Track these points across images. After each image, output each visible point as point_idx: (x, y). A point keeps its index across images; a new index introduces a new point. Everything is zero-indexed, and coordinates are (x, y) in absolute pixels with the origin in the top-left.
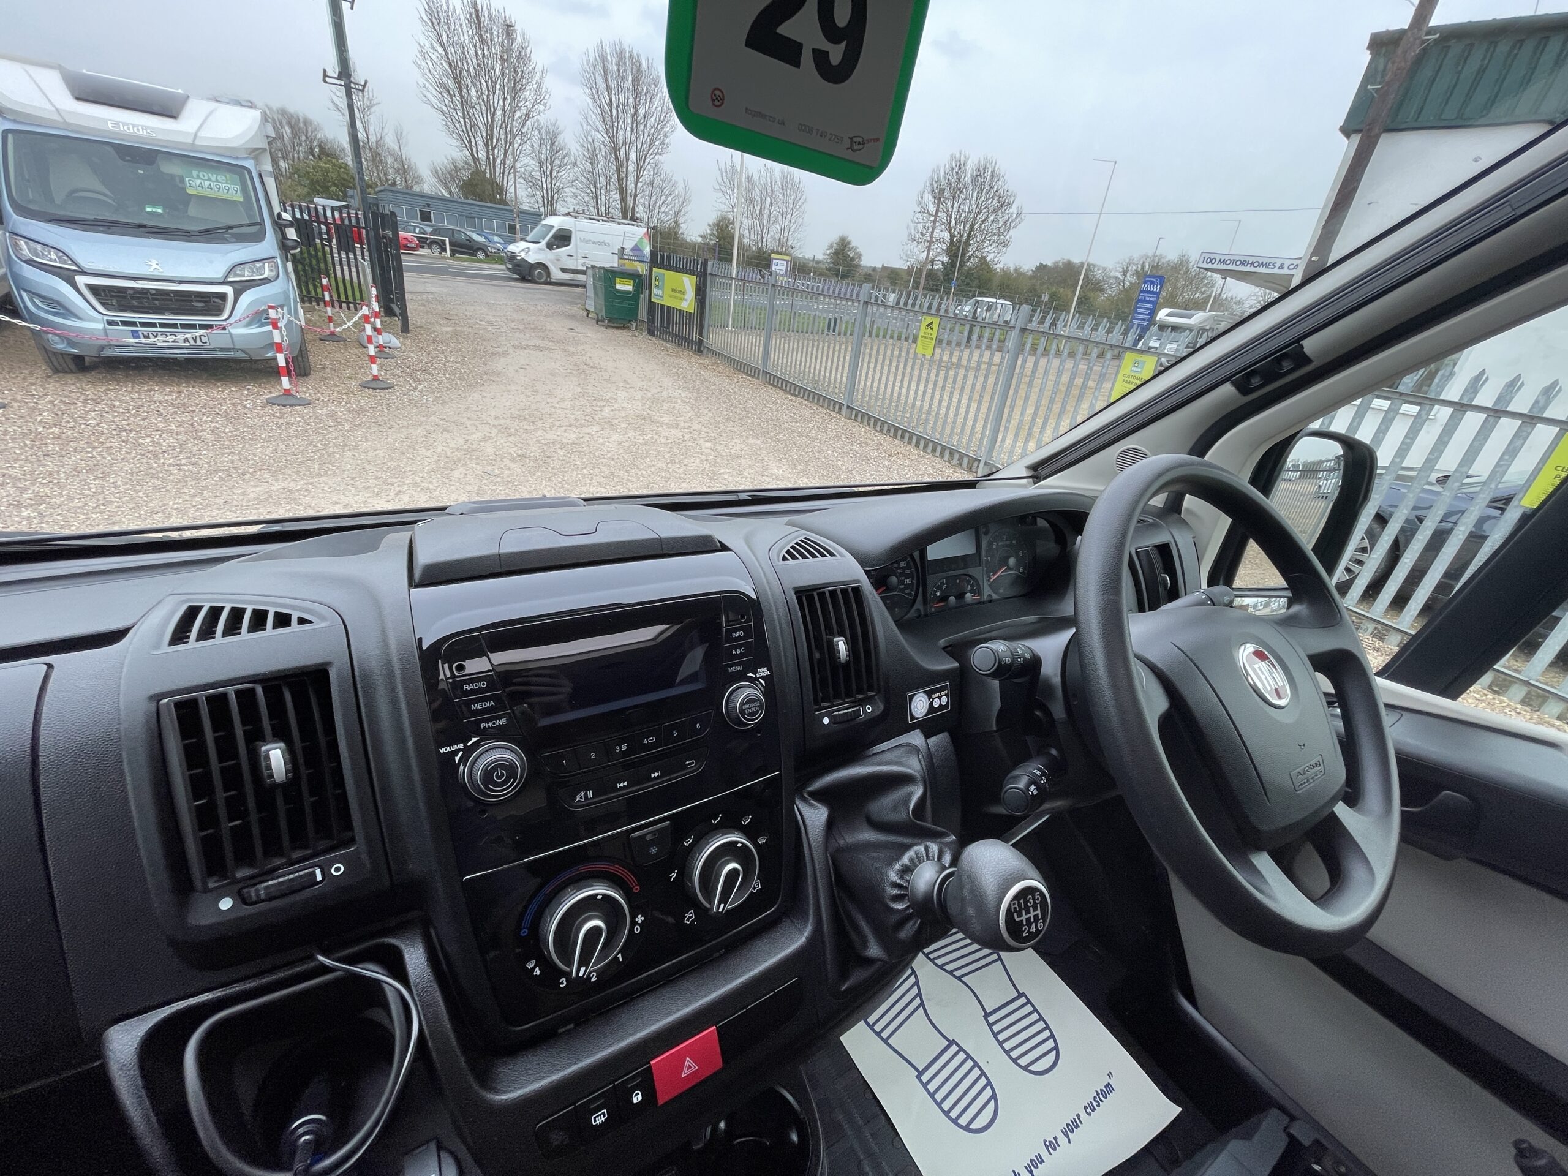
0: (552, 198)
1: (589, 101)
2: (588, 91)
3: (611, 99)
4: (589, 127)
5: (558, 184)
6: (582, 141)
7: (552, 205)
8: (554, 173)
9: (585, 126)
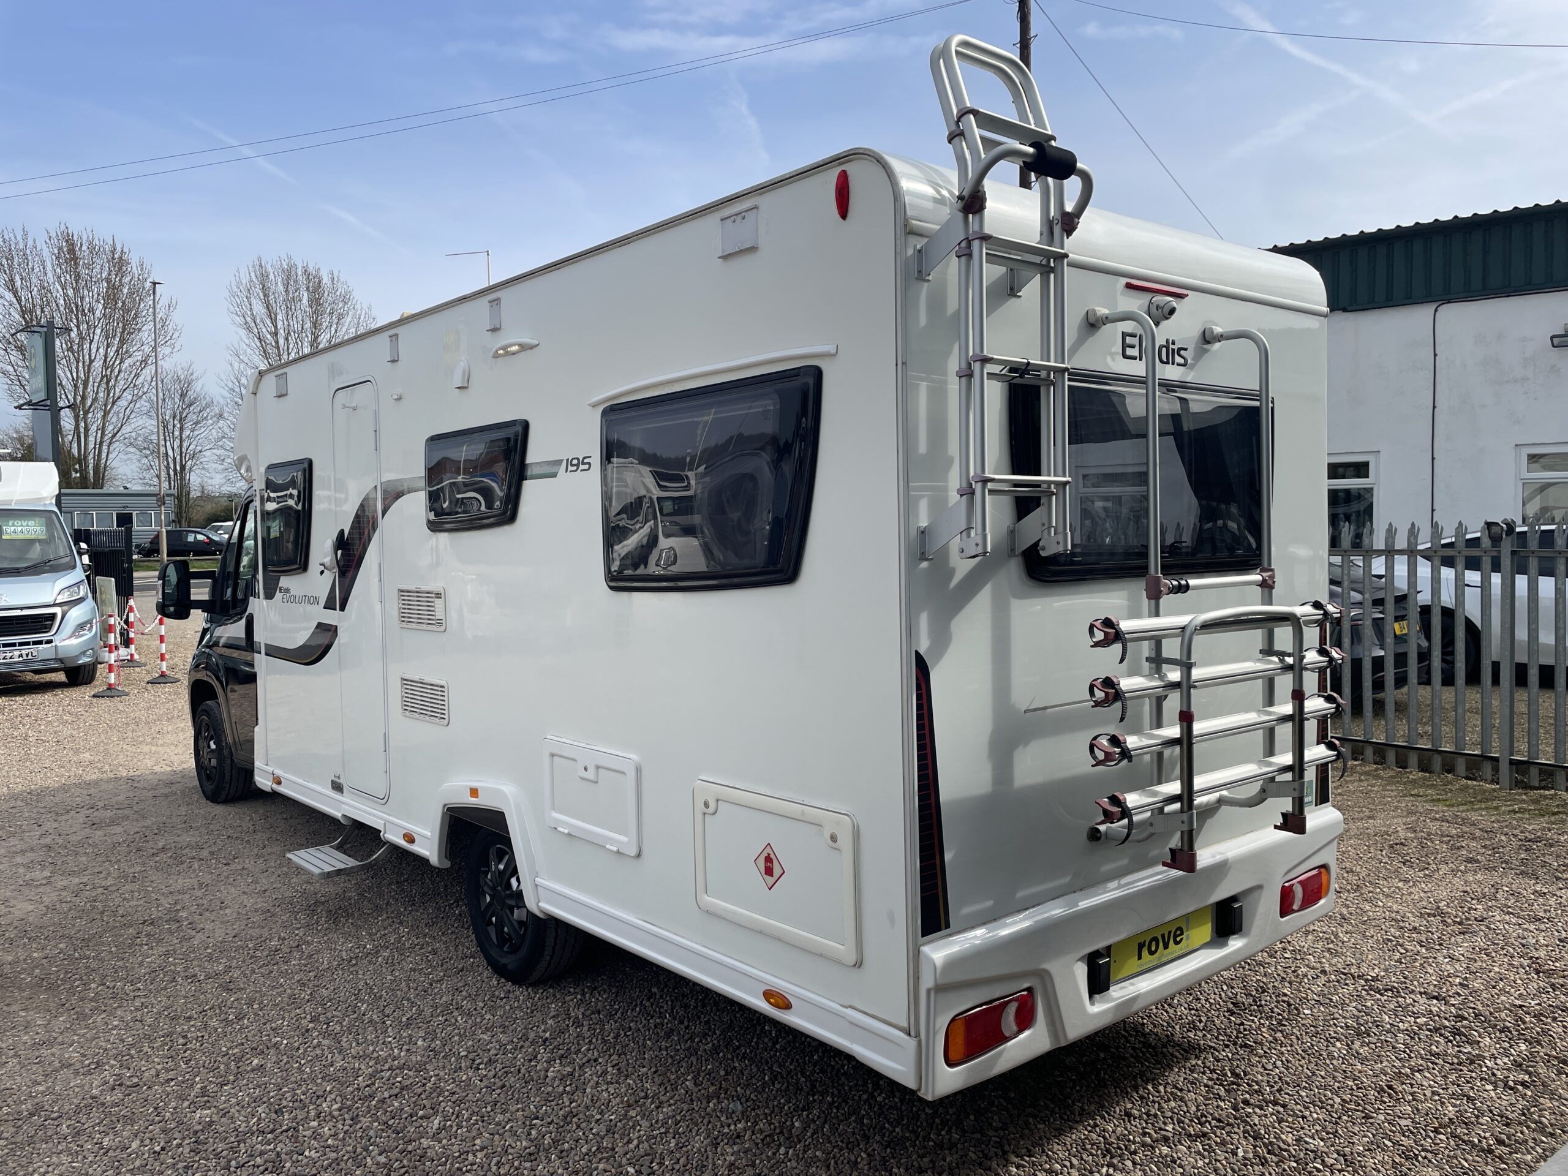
0: (183, 467)
1: (243, 333)
2: (239, 320)
3: (276, 327)
4: (242, 365)
5: (192, 447)
6: (230, 385)
7: (182, 478)
8: (186, 433)
9: (236, 365)
